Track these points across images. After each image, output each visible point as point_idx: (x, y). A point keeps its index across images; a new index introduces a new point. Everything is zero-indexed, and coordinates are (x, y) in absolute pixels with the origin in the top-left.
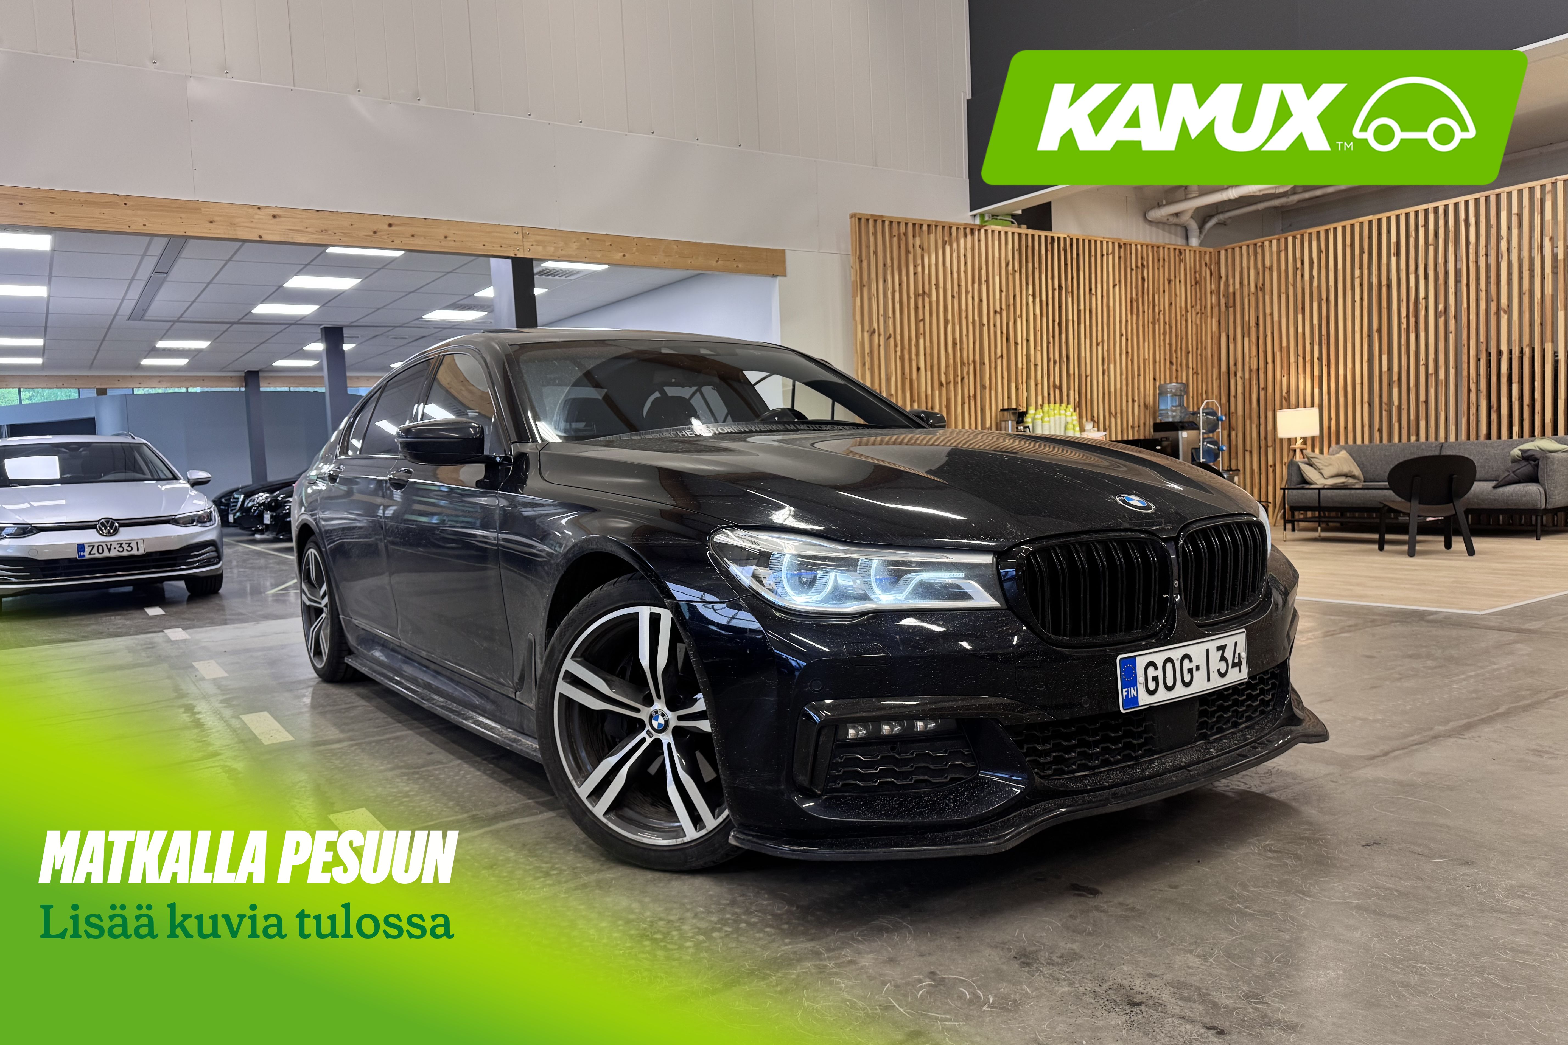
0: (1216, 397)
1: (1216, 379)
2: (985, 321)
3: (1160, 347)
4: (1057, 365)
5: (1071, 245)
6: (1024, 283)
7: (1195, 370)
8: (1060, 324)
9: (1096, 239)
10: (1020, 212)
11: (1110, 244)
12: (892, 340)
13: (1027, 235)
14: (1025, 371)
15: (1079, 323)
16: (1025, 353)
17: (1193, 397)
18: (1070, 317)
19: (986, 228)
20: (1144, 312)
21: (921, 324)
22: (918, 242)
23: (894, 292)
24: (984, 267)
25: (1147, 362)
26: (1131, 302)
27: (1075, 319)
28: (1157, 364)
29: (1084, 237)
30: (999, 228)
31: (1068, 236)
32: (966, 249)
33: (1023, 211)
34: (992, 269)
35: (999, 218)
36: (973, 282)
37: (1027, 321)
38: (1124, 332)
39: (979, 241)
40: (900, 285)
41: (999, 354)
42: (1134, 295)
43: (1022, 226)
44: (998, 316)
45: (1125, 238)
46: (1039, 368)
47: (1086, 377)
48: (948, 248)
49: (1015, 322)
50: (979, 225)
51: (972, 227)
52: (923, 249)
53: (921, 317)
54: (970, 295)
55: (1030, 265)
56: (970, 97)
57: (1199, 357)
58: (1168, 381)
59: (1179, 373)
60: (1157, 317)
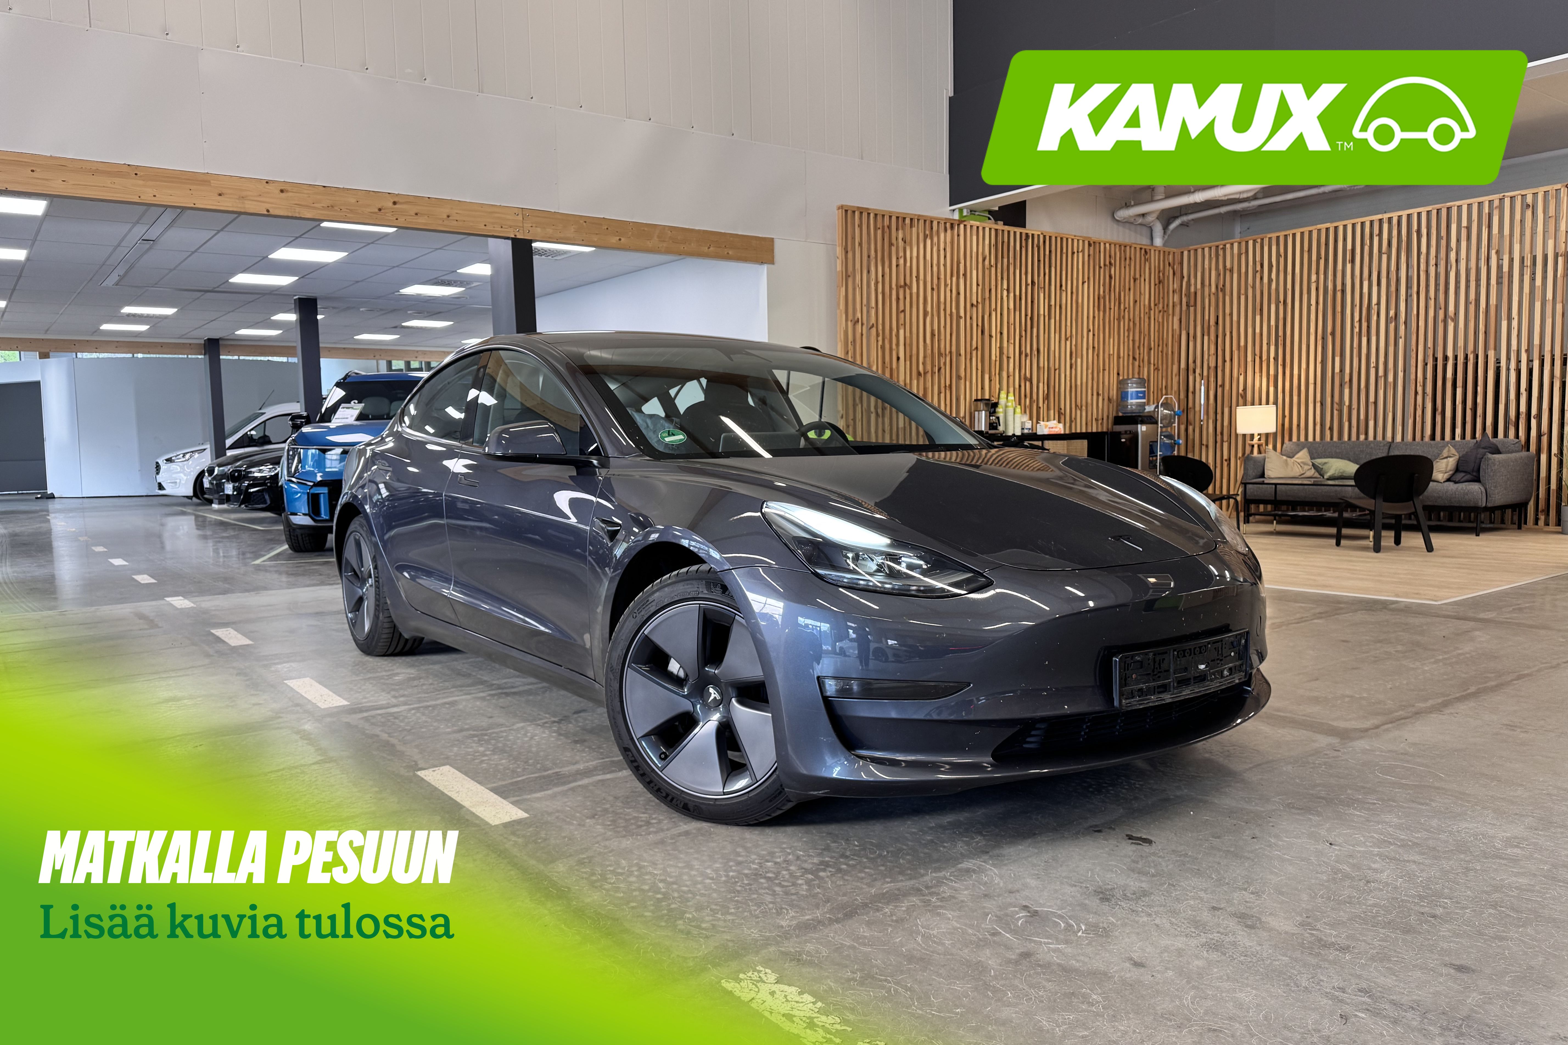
0: (1175, 392)
1: (1176, 375)
2: (962, 314)
3: (1124, 343)
4: (1029, 358)
5: (1044, 242)
6: (999, 278)
7: (1156, 366)
8: (1032, 319)
9: (1067, 236)
10: (997, 209)
11: (1081, 242)
12: (874, 330)
13: (1003, 231)
14: (998, 363)
15: (1049, 319)
16: (998, 345)
17: (1153, 392)
18: (1042, 312)
19: (965, 223)
20: (1110, 309)
21: (902, 315)
22: (900, 236)
23: (877, 283)
24: (962, 261)
25: (1111, 357)
26: (1099, 298)
27: (1046, 314)
28: (1121, 360)
29: (1057, 235)
30: (978, 223)
31: (1042, 234)
32: (945, 243)
33: (999, 207)
34: (972, 264)
35: (977, 213)
36: (952, 276)
37: (1001, 314)
38: (1091, 327)
39: (958, 235)
40: (883, 276)
41: (974, 346)
42: (1101, 293)
43: (999, 222)
44: (975, 309)
45: (1095, 236)
46: (1012, 361)
47: (1055, 370)
48: (929, 242)
49: (990, 315)
50: (959, 220)
51: (952, 222)
52: (905, 242)
53: (902, 308)
54: (948, 288)
55: (1005, 260)
56: (953, 95)
57: (1160, 353)
58: (1131, 377)
59: (1142, 369)
60: (1122, 313)
